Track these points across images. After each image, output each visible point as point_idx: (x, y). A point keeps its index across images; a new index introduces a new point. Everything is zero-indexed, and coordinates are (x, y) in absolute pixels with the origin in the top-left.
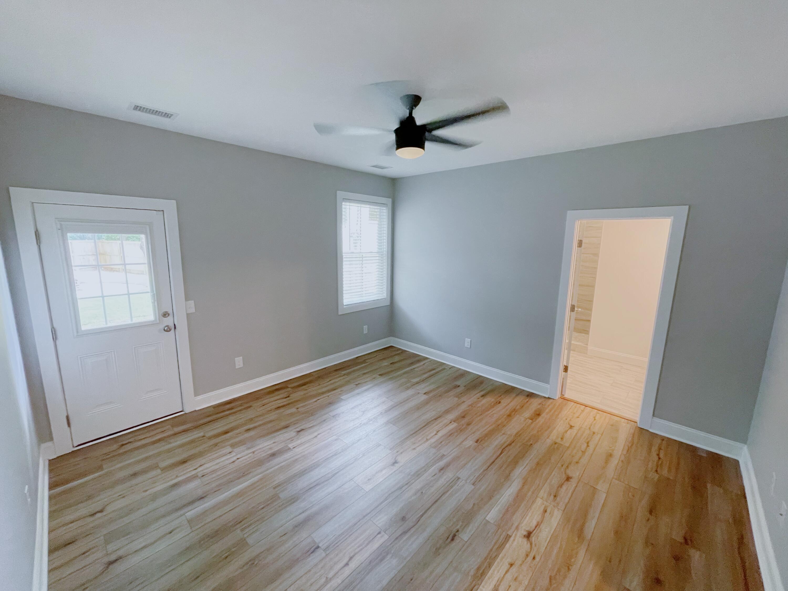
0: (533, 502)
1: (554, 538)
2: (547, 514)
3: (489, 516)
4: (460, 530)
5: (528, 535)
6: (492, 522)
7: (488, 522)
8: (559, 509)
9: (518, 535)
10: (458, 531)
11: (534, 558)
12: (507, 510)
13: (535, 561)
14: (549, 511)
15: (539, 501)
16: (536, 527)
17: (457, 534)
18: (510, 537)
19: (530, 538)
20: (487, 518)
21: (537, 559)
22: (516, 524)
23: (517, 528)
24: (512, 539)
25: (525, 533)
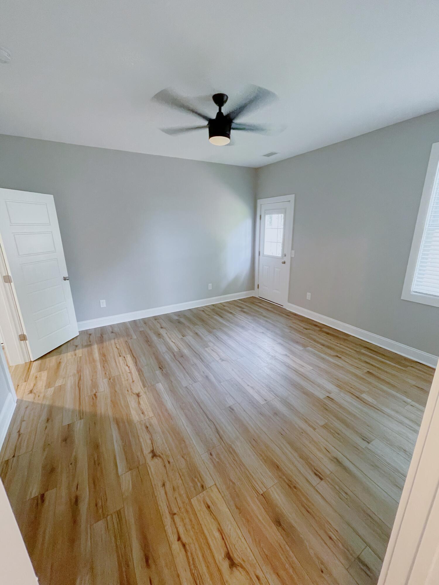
0: (153, 411)
1: (127, 406)
2: (140, 412)
3: (161, 384)
4: (162, 372)
5: (138, 395)
6: (157, 384)
7: (158, 383)
8: (138, 422)
9: (142, 391)
10: (162, 371)
11: (128, 391)
12: (158, 394)
13: (127, 390)
14: (142, 415)
15: (151, 414)
16: (139, 402)
17: (161, 370)
18: (144, 388)
19: (136, 395)
20: (160, 383)
21: (126, 392)
22: (147, 393)
23: (145, 393)
24: (142, 387)
25: (140, 395)
